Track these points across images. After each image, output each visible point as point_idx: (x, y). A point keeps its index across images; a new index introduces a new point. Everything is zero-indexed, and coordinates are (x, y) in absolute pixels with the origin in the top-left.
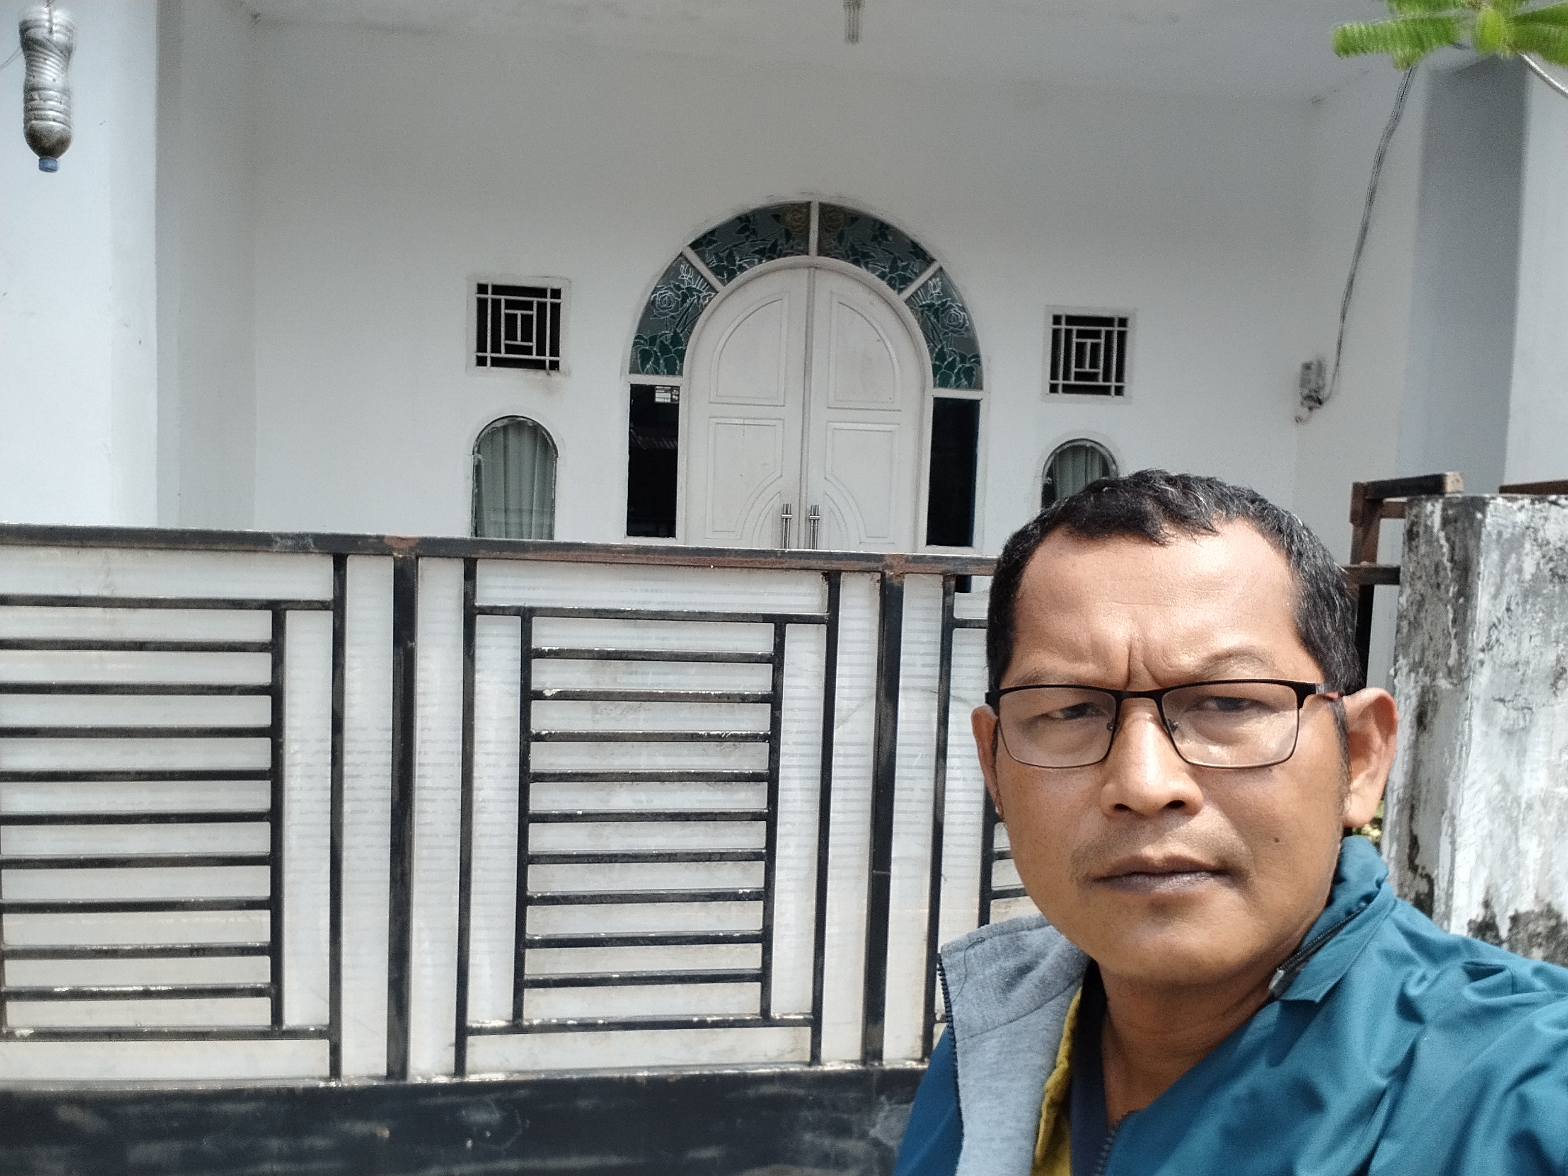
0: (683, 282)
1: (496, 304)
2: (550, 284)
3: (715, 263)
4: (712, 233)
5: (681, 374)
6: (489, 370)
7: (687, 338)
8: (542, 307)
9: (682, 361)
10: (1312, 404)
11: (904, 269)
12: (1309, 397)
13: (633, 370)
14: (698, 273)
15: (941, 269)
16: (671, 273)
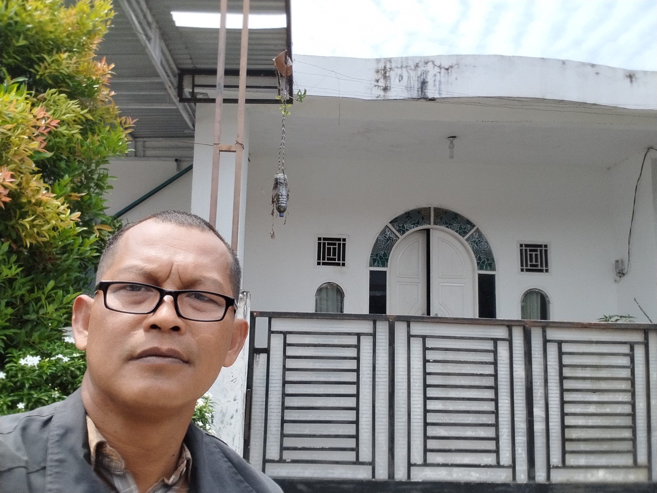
0: (387, 235)
1: (324, 244)
2: (342, 237)
3: (398, 228)
4: (397, 218)
5: (387, 267)
6: (321, 266)
7: (389, 254)
8: (339, 244)
9: (387, 262)
10: (621, 275)
11: (465, 228)
12: (619, 273)
13: (371, 266)
14: (392, 231)
15: (478, 229)
16: (383, 232)
